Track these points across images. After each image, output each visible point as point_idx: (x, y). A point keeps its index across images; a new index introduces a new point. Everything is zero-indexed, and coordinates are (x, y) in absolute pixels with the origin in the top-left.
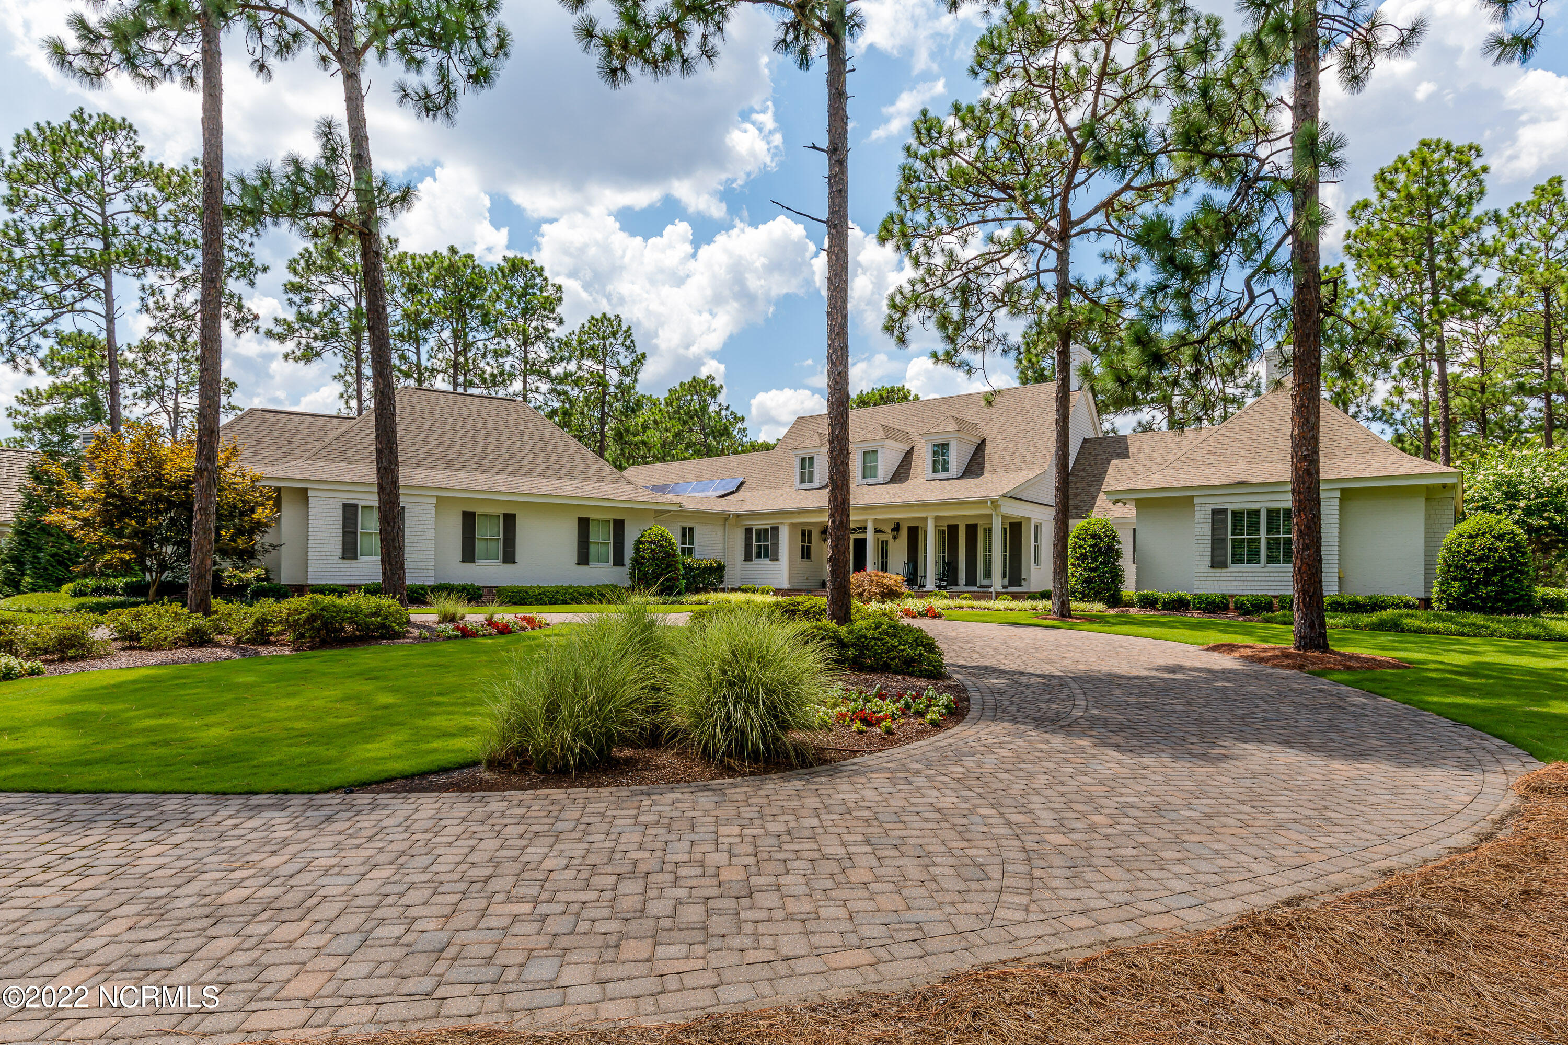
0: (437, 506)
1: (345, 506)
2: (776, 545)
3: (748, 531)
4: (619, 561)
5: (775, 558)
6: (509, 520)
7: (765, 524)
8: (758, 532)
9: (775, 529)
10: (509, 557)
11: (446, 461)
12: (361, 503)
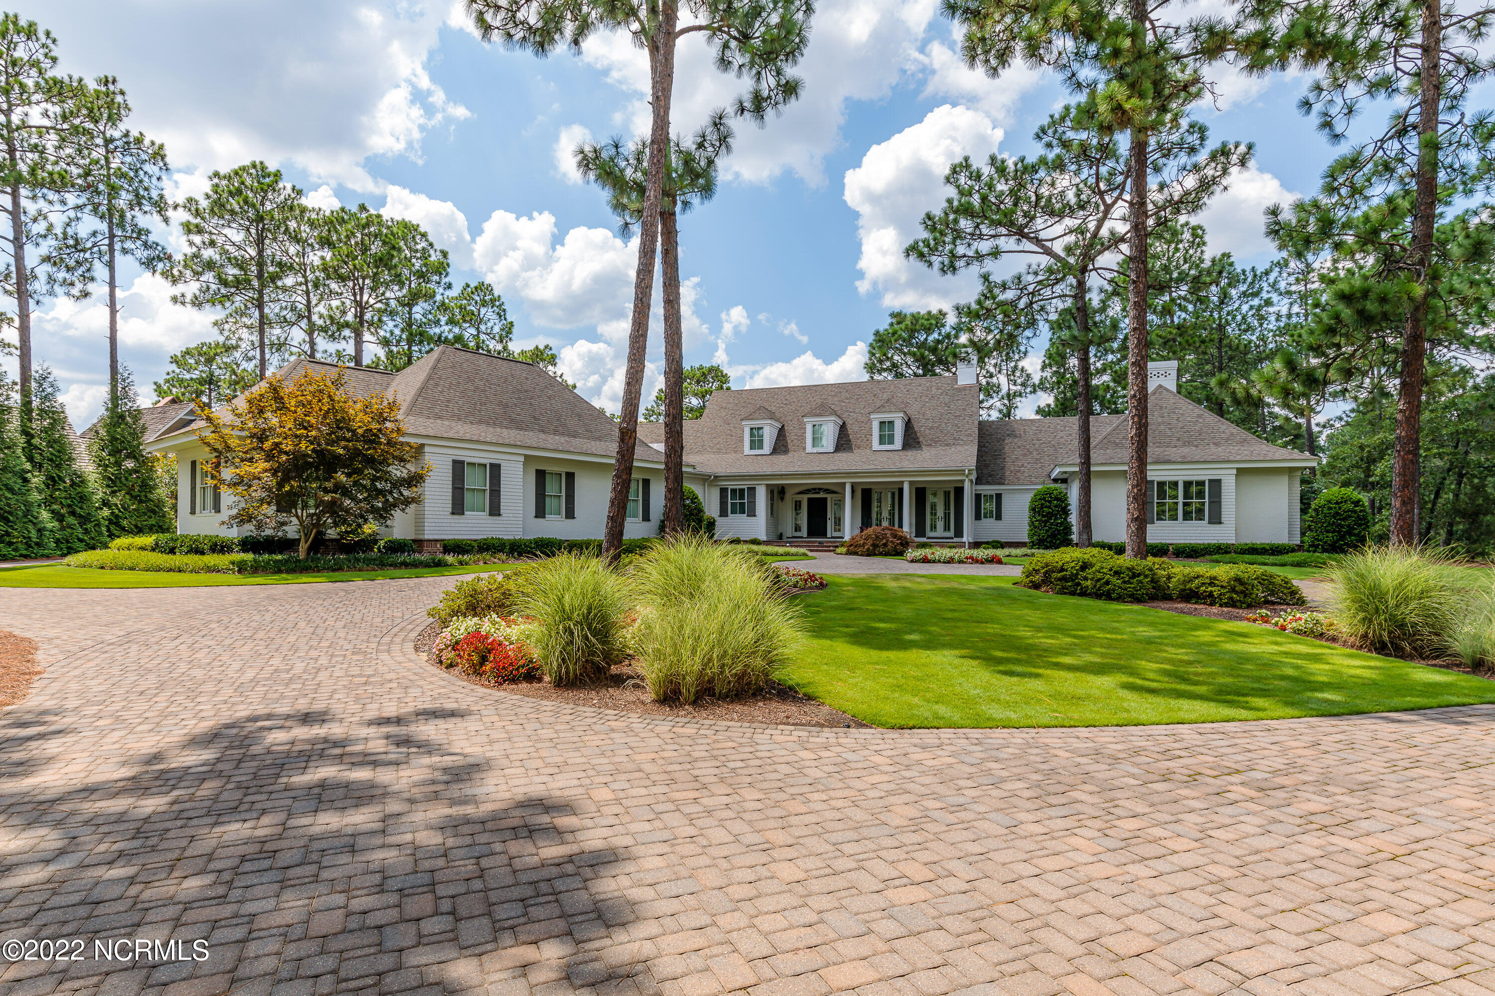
0: (525, 464)
1: (455, 462)
2: (752, 503)
3: (723, 491)
4: (646, 518)
5: (752, 514)
6: (570, 477)
7: (744, 485)
8: (734, 491)
9: (752, 490)
10: (570, 514)
11: (512, 421)
12: (467, 460)
